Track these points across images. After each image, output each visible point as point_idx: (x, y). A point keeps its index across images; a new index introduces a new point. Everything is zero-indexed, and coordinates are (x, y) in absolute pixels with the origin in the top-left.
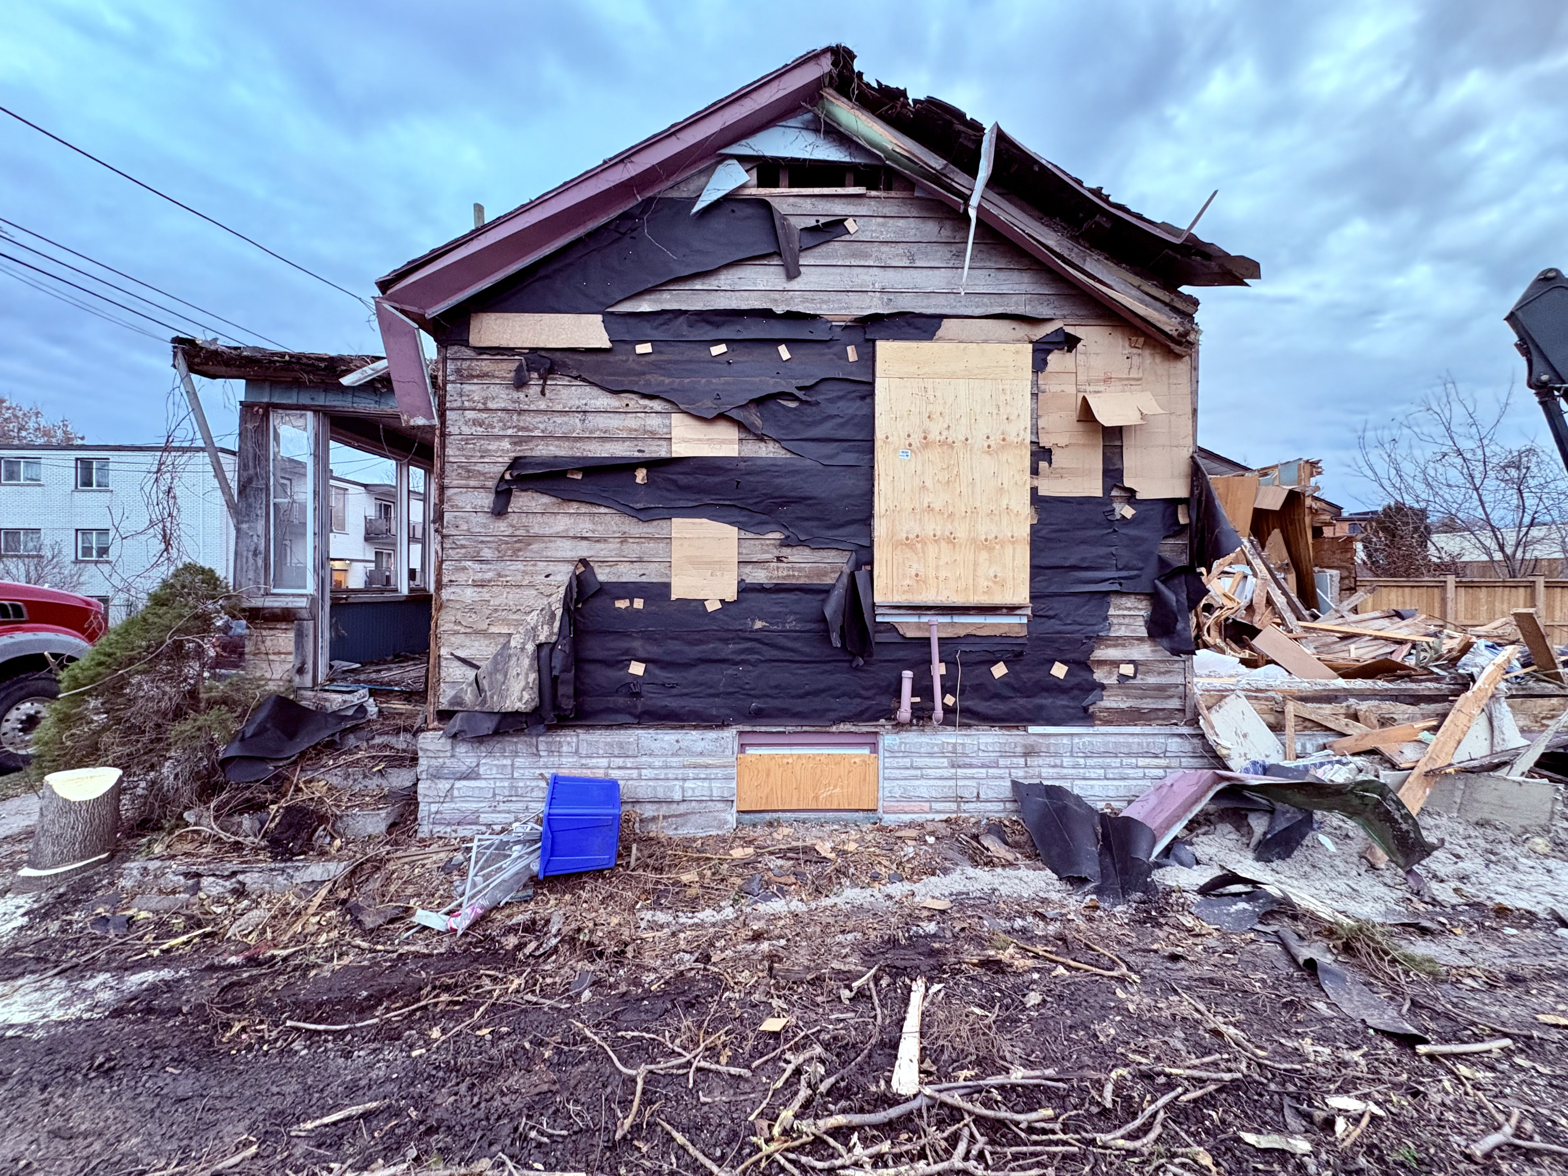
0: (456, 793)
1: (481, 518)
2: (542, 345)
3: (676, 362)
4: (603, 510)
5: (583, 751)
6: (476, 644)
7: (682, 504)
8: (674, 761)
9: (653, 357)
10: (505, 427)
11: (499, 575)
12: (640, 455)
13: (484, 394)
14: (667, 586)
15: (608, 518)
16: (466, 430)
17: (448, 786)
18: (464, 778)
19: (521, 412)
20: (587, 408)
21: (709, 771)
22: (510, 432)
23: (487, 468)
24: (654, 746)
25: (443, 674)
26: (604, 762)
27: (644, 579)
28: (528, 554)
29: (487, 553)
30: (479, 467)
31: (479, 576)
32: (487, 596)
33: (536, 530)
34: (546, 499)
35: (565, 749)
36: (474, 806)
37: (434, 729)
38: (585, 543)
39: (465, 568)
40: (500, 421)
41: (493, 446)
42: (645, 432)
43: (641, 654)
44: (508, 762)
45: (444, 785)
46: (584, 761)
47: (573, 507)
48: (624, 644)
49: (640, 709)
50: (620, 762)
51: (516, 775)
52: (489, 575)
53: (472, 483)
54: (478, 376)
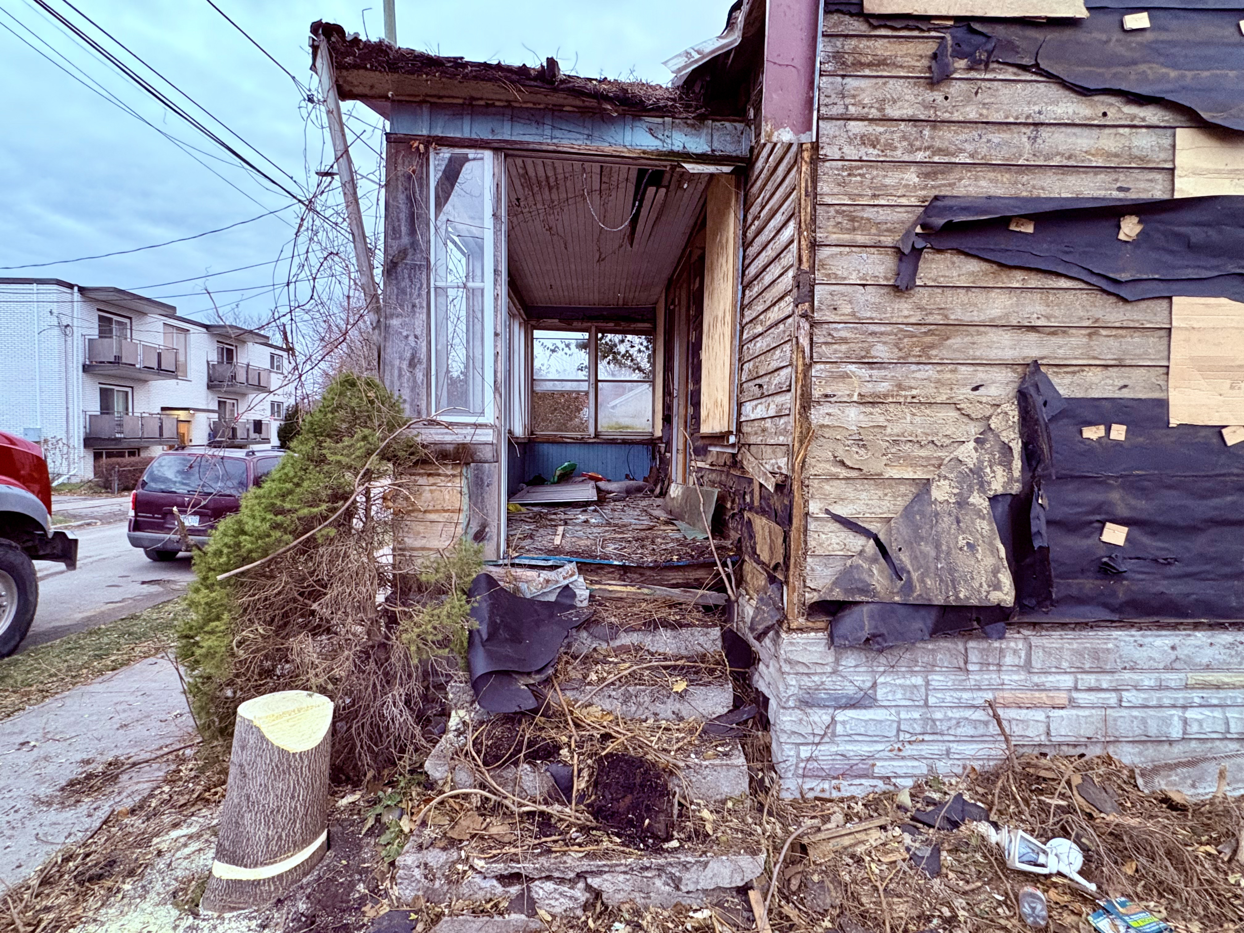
0: (839, 729)
1: (872, 295)
2: (979, 13)
3: (1188, 44)
4: (1063, 283)
5: (1037, 664)
6: (864, 495)
7: (1192, 274)
8: (1173, 679)
9: (1149, 36)
10: (911, 149)
11: (900, 387)
12: (1121, 195)
13: (879, 94)
14: (1163, 404)
15: (1069, 297)
16: (851, 152)
17: (827, 719)
18: (853, 704)
19: (935, 123)
20: (1042, 119)
21: (1222, 694)
22: (920, 156)
23: (883, 215)
24: (1139, 655)
25: (812, 543)
26: (1067, 681)
27: (1126, 394)
28: (945, 353)
29: (881, 352)
30: (869, 213)
31: (868, 388)
32: (881, 420)
33: (957, 315)
34: (973, 266)
35: (1009, 659)
36: (865, 749)
37: (801, 630)
38: (1033, 336)
39: (846, 376)
40: (904, 138)
41: (892, 178)
42: (1132, 158)
43: (1123, 511)
44: (918, 680)
45: (821, 717)
46: (1036, 679)
47: (1017, 279)
48: (1093, 496)
49: (1121, 596)
50: (1091, 680)
51: (932, 701)
52: (884, 387)
53: (860, 239)
54: (870, 65)
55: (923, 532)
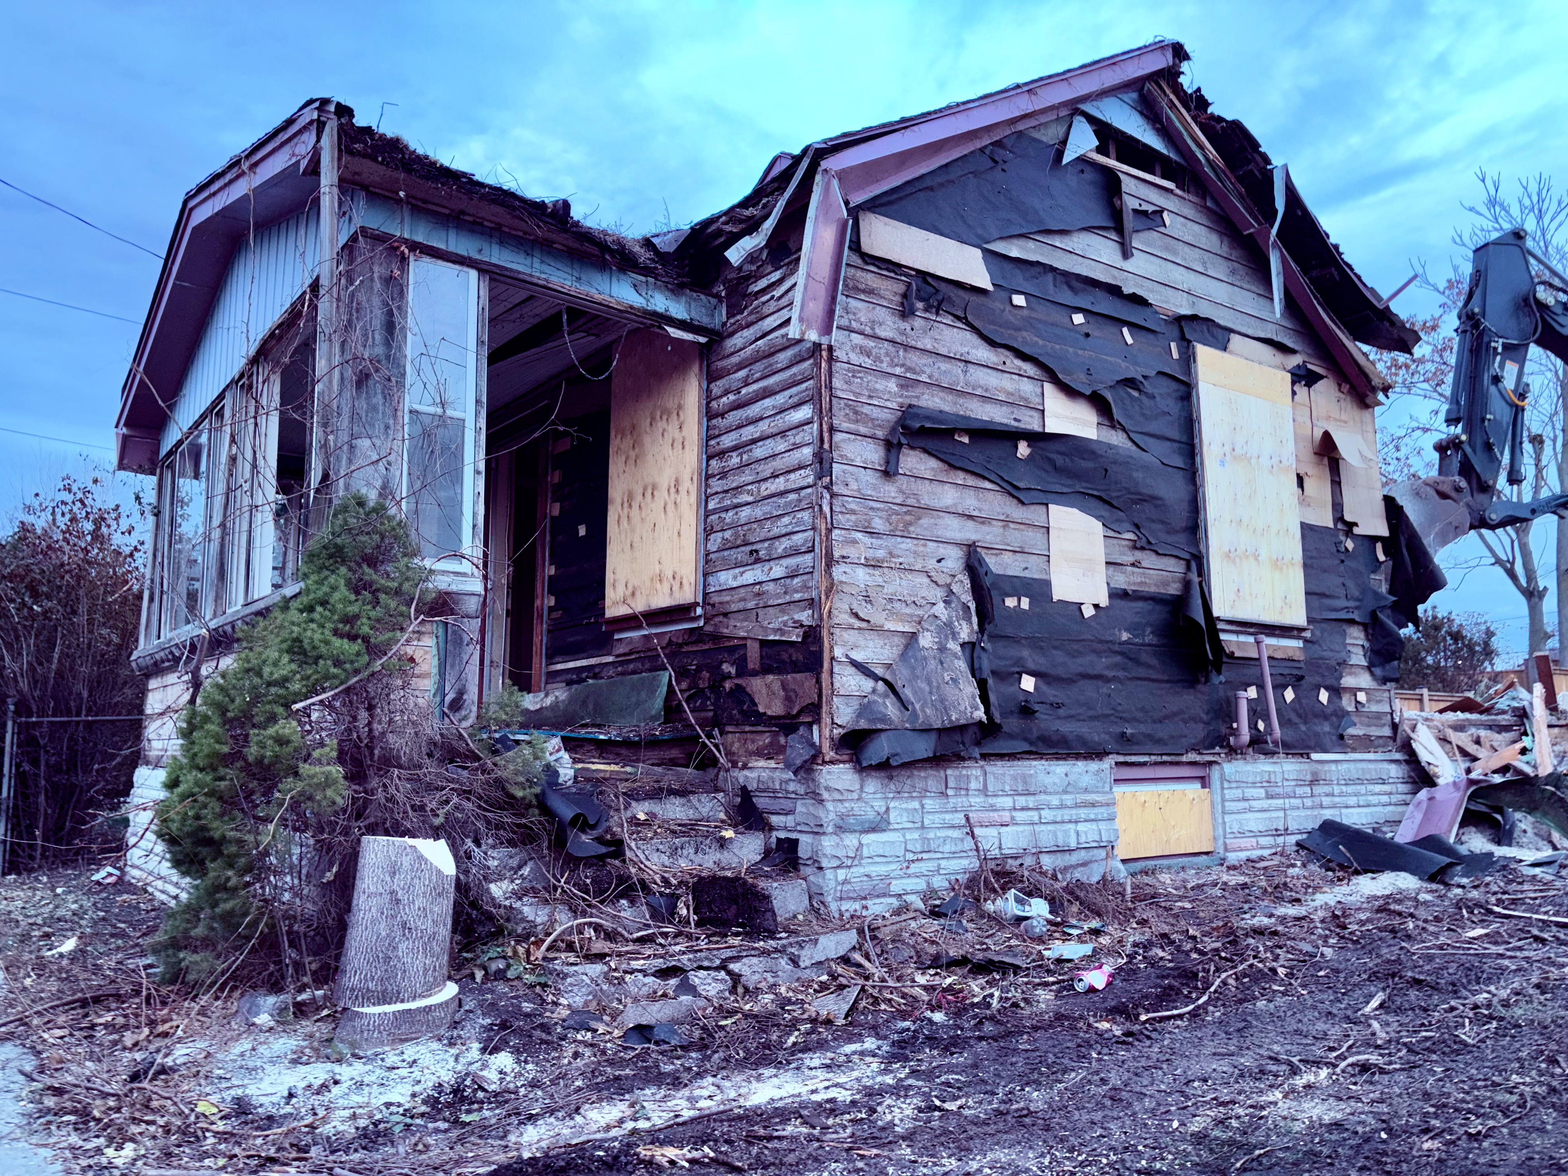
0: (865, 852)
1: (870, 477)
2: (931, 271)
3: (1046, 323)
4: (988, 485)
5: (990, 788)
6: (871, 644)
7: (1058, 488)
8: (1068, 799)
9: (1025, 313)
10: (893, 365)
11: (891, 554)
12: (1016, 424)
13: (870, 315)
14: (1048, 584)
15: (990, 495)
16: (855, 359)
17: (855, 842)
18: (873, 830)
19: (907, 347)
20: (969, 358)
21: (1096, 810)
22: (898, 371)
23: (876, 413)
24: (1048, 780)
25: (837, 685)
26: (1007, 802)
27: (1026, 574)
28: (918, 530)
29: (878, 524)
30: (866, 409)
31: (870, 554)
32: (880, 580)
33: (925, 501)
34: (933, 463)
35: (973, 785)
36: (883, 869)
37: (832, 762)
38: (970, 524)
39: (855, 542)
40: (887, 354)
41: (881, 384)
42: (1022, 398)
43: (1031, 666)
44: (916, 804)
45: (851, 840)
46: (991, 800)
47: (960, 477)
48: (1014, 652)
49: (1035, 734)
50: (1021, 801)
51: (926, 822)
52: (881, 554)
53: (863, 430)
54: (864, 291)
55: (918, 672)
